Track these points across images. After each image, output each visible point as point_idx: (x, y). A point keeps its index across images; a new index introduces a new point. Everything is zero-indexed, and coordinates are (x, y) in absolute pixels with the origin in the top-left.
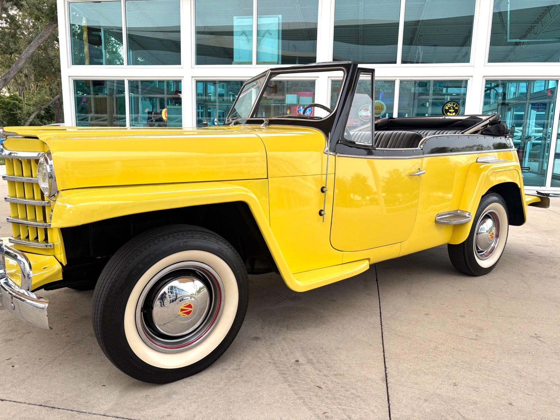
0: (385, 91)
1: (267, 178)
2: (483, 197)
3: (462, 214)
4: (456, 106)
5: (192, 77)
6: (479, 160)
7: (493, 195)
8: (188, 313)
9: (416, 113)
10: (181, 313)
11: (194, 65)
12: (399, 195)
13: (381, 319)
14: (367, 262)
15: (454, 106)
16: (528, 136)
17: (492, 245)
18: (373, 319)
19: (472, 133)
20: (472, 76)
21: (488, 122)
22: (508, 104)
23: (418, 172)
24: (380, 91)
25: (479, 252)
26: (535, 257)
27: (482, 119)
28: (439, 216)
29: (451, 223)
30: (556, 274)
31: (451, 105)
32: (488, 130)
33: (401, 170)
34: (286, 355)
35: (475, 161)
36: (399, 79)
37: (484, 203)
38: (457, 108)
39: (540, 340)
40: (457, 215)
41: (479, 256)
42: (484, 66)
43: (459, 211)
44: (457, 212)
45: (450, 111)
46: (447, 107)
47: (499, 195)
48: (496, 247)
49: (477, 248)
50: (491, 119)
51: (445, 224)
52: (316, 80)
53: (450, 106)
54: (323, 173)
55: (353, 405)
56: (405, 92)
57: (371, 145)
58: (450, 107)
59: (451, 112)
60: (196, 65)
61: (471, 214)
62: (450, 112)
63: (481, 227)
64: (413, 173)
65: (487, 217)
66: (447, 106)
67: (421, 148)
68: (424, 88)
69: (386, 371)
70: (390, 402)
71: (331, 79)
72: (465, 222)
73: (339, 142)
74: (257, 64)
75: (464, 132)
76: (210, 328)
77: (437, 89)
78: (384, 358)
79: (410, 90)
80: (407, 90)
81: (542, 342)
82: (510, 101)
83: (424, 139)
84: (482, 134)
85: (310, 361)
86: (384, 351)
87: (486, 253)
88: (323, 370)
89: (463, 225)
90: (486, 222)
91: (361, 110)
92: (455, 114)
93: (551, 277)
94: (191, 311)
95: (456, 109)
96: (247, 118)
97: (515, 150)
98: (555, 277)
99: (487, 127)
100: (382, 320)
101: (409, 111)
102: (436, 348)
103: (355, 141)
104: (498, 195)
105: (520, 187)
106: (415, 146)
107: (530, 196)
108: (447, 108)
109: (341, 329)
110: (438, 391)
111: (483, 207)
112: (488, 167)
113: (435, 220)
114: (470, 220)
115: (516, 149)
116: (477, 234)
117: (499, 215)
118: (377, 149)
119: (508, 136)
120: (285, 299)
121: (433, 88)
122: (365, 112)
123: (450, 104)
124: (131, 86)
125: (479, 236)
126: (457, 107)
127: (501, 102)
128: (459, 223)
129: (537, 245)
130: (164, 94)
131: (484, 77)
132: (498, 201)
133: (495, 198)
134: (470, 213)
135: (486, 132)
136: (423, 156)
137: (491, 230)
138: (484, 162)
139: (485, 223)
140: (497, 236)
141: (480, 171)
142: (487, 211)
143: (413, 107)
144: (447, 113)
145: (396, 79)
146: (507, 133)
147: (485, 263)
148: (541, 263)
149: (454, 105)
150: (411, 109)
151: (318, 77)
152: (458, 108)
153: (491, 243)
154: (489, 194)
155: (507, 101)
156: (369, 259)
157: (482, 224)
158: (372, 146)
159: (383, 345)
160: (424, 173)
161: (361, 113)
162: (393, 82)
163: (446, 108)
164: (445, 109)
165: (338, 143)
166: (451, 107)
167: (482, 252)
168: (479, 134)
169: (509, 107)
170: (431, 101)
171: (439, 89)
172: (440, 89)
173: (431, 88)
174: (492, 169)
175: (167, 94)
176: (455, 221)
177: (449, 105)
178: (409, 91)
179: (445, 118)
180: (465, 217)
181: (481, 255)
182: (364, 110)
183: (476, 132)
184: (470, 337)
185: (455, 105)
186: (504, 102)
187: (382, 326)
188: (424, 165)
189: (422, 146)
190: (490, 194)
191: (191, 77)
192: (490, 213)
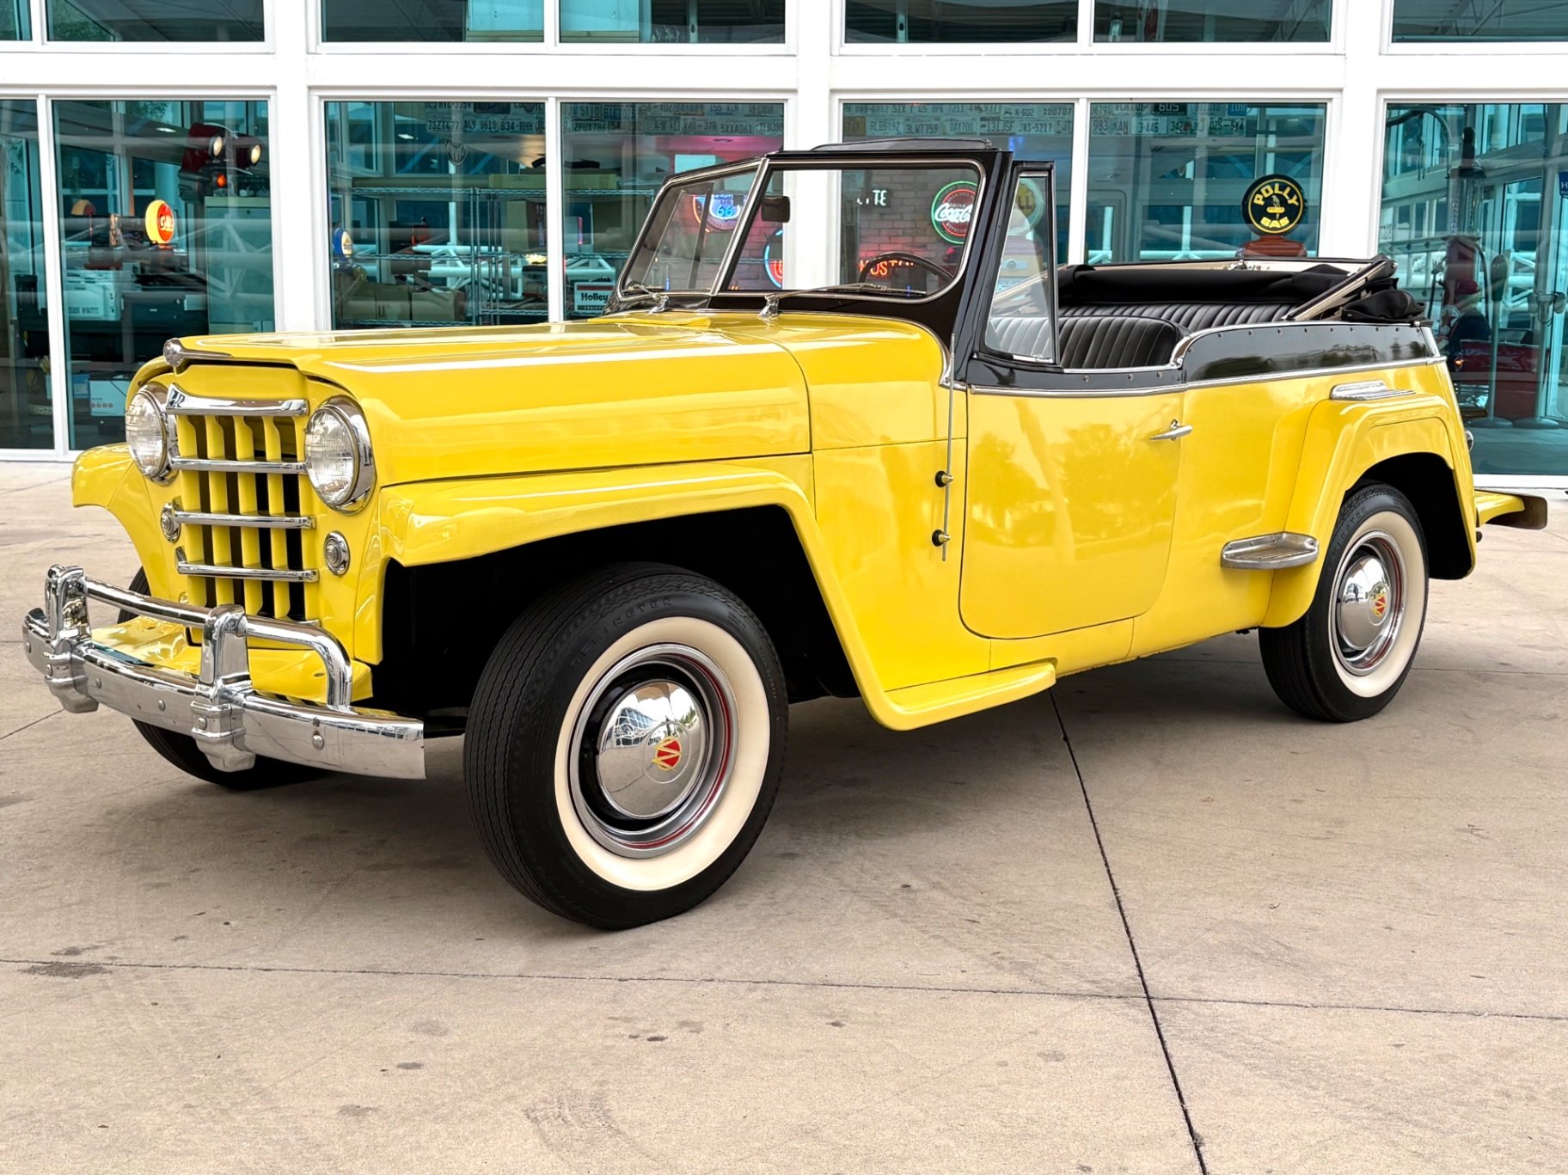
0: (1033, 132)
1: (810, 452)
2: (1349, 495)
3: (1294, 542)
4: (1291, 195)
5: (310, 88)
6: (1336, 393)
7: (1381, 491)
8: (672, 762)
9: (1147, 204)
10: (658, 761)
11: (317, 44)
12: (1111, 508)
13: (1090, 812)
14: (1050, 667)
15: (1285, 194)
16: (1555, 292)
17: (1385, 633)
18: (1070, 813)
19: (1317, 318)
20: (1340, 90)
21: (1360, 282)
22: (1481, 174)
23: (1171, 430)
24: (1013, 131)
25: (1347, 655)
26: (1511, 675)
27: (1346, 273)
28: (1229, 549)
29: (1263, 567)
30: (1558, 711)
31: (1273, 189)
32: (1361, 308)
33: (1119, 427)
34: (876, 878)
35: (1327, 396)
36: (1088, 99)
37: (1355, 511)
38: (1293, 201)
39: (1478, 835)
40: (1280, 544)
41: (1349, 666)
42: (1380, 54)
43: (1285, 535)
44: (1280, 538)
45: (1270, 210)
46: (1258, 196)
47: (1397, 491)
48: (1394, 638)
49: (1342, 644)
50: (1369, 275)
51: (1246, 568)
52: (787, 100)
53: (1271, 192)
54: (939, 437)
55: (1053, 941)
56: (1108, 135)
57: (1051, 361)
58: (1270, 198)
59: (1275, 214)
60: (323, 41)
61: (1317, 543)
62: (1272, 217)
63: (1350, 581)
64: (1158, 432)
65: (1364, 552)
66: (1259, 192)
67: (1178, 364)
68: (1175, 119)
69: (1116, 893)
70: (1132, 935)
71: (840, 100)
72: (1300, 563)
73: (975, 356)
74: (560, 41)
75: (1296, 314)
76: (707, 805)
77: (1223, 123)
78: (1110, 876)
79: (1126, 125)
80: (1115, 125)
81: (1483, 838)
82: (1488, 160)
83: (1185, 339)
84: (1344, 318)
85: (936, 886)
86: (1107, 865)
87: (1367, 655)
88: (973, 897)
89: (1299, 570)
90: (1364, 568)
91: (939, 203)
92: (1287, 222)
93: (1542, 718)
94: (676, 758)
95: (1293, 205)
96: (709, 291)
97: (1441, 361)
98: (1555, 717)
99: (1359, 297)
100: (1094, 814)
101: (1119, 196)
102: (1231, 855)
103: (1009, 352)
104: (1394, 489)
105: (1451, 466)
106: (1161, 358)
107: (1495, 496)
108: (1259, 201)
109: (994, 832)
110: (1235, 917)
111: (1352, 525)
112: (1360, 413)
113: (1222, 557)
114: (1315, 559)
115: (1445, 358)
116: (1339, 601)
117: (1400, 548)
118: (1066, 371)
119: (1417, 323)
120: (829, 785)
121: (1207, 118)
122: (958, 210)
123: (1269, 187)
124: (61, 120)
125: (1344, 607)
126: (1295, 197)
127: (1457, 164)
128: (1285, 565)
129: (1526, 646)
130: (111, 131)
131: (1380, 91)
132: (1395, 507)
133: (1385, 499)
134: (1315, 539)
135: (1355, 311)
136: (1184, 386)
137: (1377, 589)
138: (1350, 399)
139: (1360, 571)
140: (1397, 607)
141: (1337, 423)
142: (1361, 537)
143: (1136, 182)
144: (1261, 219)
145: (1078, 99)
146: (1415, 314)
147: (1365, 686)
148: (1526, 689)
149: (1282, 188)
150: (1128, 188)
151: (794, 91)
152: (1298, 200)
153: (1381, 627)
154: (1365, 490)
155: (1478, 163)
156: (1053, 661)
157: (1352, 574)
158: (1055, 364)
159: (1104, 856)
160: (1189, 432)
161: (941, 215)
162: (1068, 108)
163: (1256, 201)
164: (1252, 202)
165: (971, 358)
166: (1275, 199)
167: (1357, 653)
168: (1336, 320)
169: (1487, 183)
170: (1201, 154)
171: (1229, 123)
172: (1233, 121)
173: (1203, 120)
174: (1369, 418)
175: (127, 134)
176: (1273, 559)
177: (1267, 190)
178: (1122, 132)
179: (1244, 267)
180: (1303, 550)
181: (1353, 663)
182: (952, 202)
183: (1328, 313)
184: (1314, 836)
185: (1288, 190)
186: (1467, 164)
187: (1094, 824)
188: (1186, 411)
189: (1180, 360)
190: (1372, 488)
191: (306, 89)
192: (1372, 541)
